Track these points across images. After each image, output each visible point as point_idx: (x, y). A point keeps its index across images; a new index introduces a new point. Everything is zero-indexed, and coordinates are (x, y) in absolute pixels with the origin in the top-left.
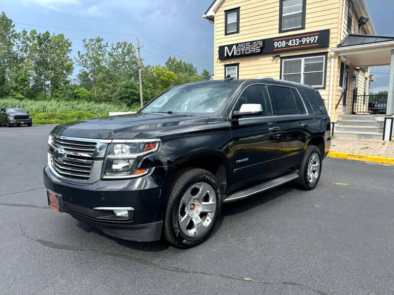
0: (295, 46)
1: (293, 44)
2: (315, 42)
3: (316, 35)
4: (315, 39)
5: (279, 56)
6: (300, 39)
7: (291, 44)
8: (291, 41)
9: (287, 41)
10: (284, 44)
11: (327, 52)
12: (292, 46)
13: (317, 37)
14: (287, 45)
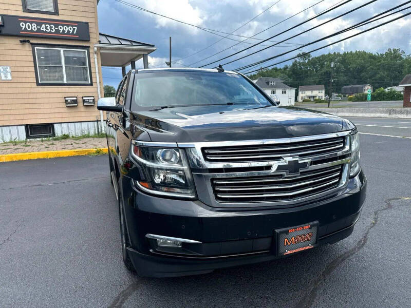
0: (50, 32)
1: (48, 30)
2: (75, 33)
3: (75, 26)
4: (74, 29)
5: (28, 41)
6: (56, 26)
7: (44, 30)
8: (43, 26)
9: (39, 24)
10: (34, 27)
11: (89, 47)
12: (46, 32)
13: (76, 28)
14: (39, 30)
